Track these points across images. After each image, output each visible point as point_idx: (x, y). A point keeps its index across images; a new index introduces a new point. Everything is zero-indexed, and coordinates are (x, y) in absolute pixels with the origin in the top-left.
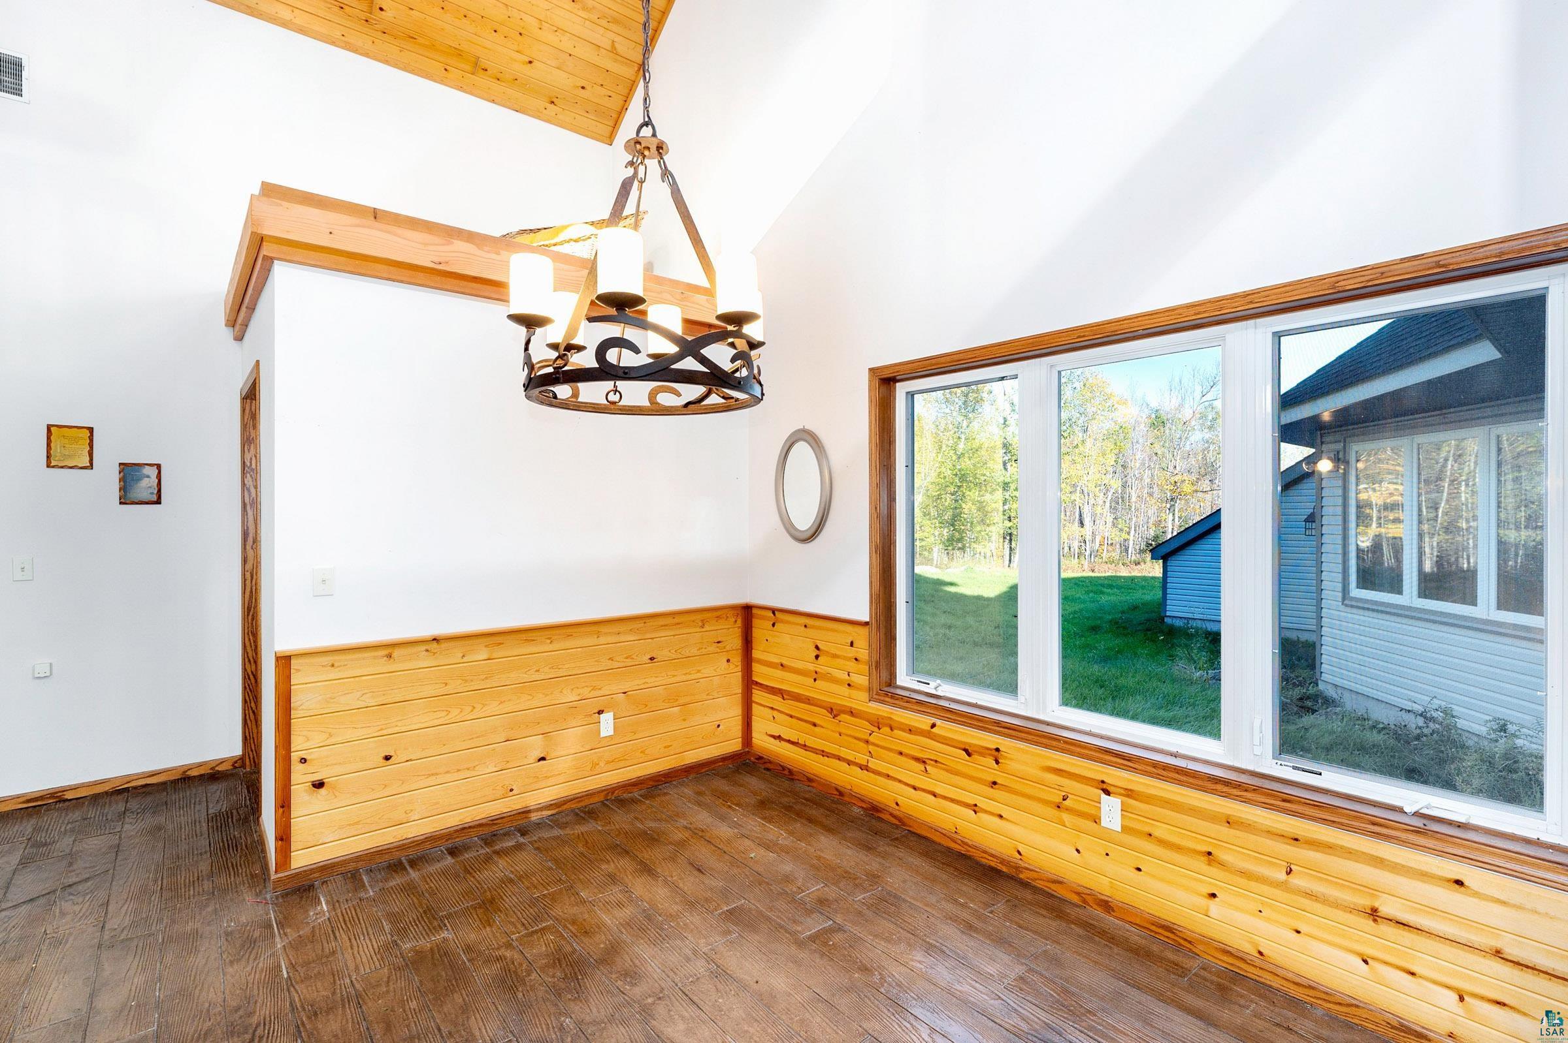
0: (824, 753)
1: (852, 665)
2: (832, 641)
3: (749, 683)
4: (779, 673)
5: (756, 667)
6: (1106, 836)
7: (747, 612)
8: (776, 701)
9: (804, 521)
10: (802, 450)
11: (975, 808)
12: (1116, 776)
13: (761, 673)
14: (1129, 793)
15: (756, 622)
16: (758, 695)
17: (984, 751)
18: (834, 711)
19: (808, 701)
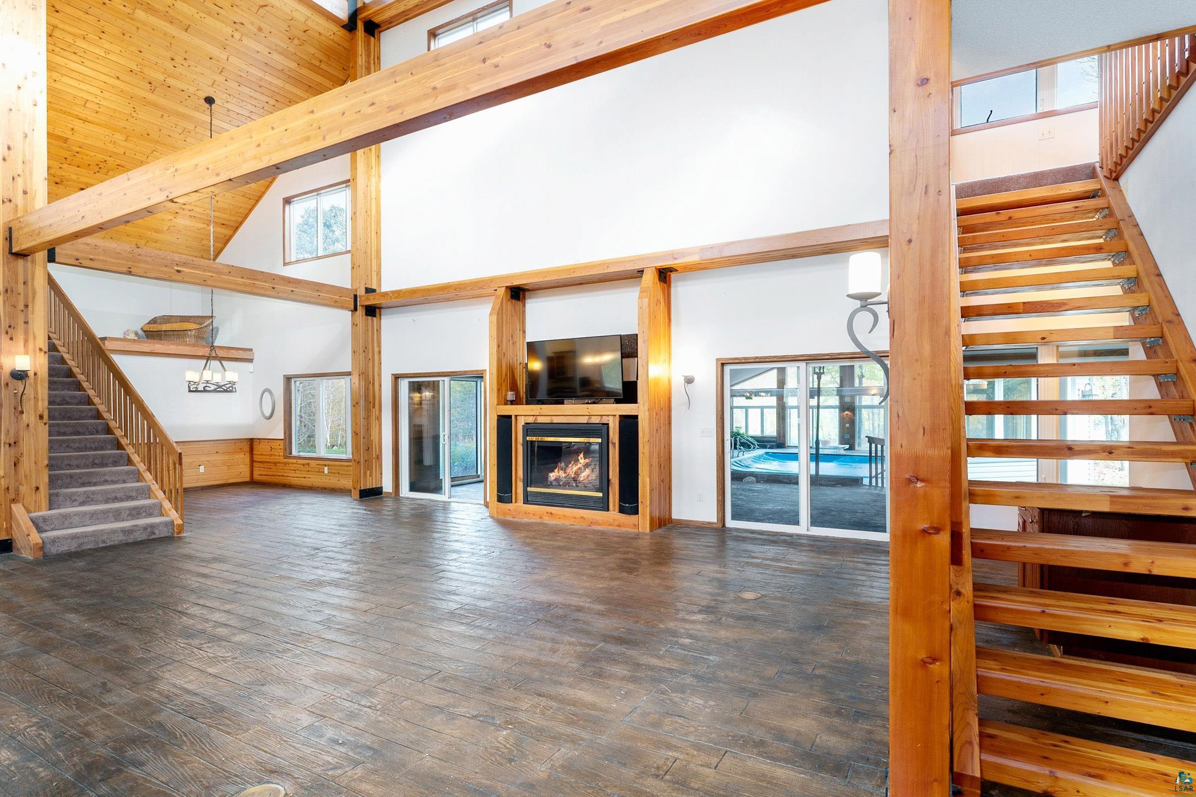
0: (273, 475)
1: (279, 451)
2: (275, 445)
3: (252, 461)
4: (261, 457)
5: (254, 456)
6: (326, 475)
7: (251, 441)
8: (261, 465)
9: (268, 414)
10: (267, 395)
11: (305, 478)
12: (327, 463)
13: (256, 458)
14: (329, 465)
15: (255, 443)
16: (255, 464)
17: (306, 464)
18: (275, 464)
19: (269, 462)
